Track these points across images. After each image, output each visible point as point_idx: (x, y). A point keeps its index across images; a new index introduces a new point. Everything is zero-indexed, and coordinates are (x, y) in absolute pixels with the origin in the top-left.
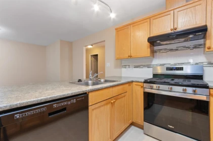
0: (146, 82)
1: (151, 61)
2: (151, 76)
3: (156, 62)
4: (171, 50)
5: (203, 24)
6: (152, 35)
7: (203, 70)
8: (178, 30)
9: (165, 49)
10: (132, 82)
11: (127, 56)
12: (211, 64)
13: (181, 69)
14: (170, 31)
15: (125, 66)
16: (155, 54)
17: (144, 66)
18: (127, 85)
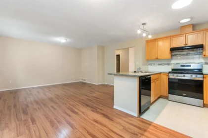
0: (170, 73)
1: (170, 61)
2: (171, 70)
3: (173, 62)
4: (184, 55)
5: (201, 43)
6: (172, 47)
7: (202, 67)
8: (188, 45)
9: (180, 54)
10: (161, 73)
11: (154, 58)
12: (207, 63)
13: (190, 66)
14: (183, 46)
15: (151, 64)
16: (173, 57)
17: (165, 64)
18: (159, 75)
